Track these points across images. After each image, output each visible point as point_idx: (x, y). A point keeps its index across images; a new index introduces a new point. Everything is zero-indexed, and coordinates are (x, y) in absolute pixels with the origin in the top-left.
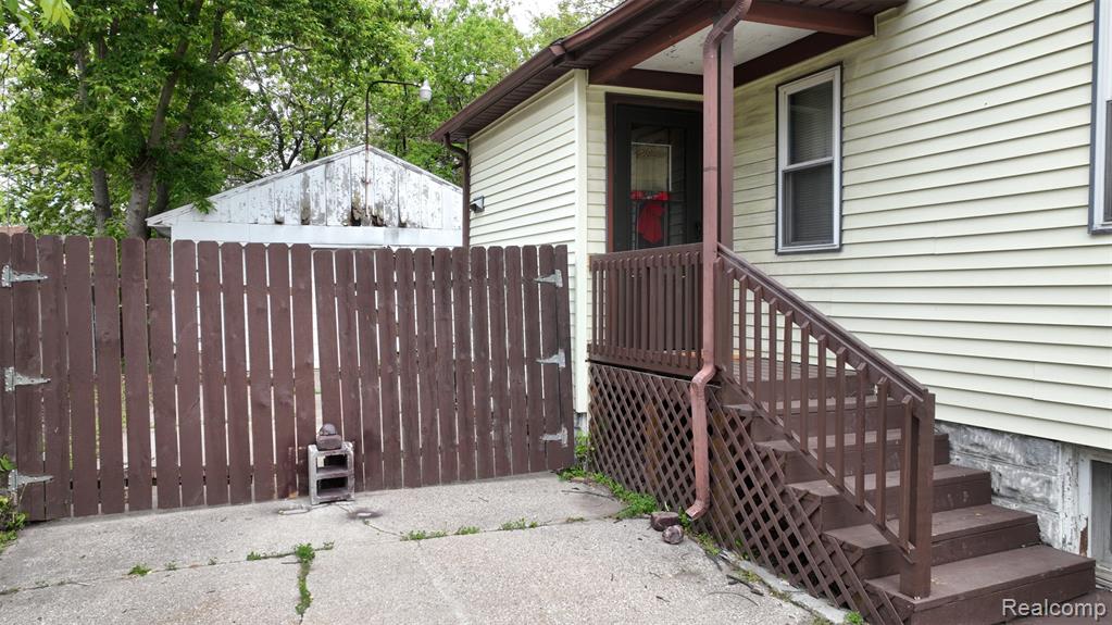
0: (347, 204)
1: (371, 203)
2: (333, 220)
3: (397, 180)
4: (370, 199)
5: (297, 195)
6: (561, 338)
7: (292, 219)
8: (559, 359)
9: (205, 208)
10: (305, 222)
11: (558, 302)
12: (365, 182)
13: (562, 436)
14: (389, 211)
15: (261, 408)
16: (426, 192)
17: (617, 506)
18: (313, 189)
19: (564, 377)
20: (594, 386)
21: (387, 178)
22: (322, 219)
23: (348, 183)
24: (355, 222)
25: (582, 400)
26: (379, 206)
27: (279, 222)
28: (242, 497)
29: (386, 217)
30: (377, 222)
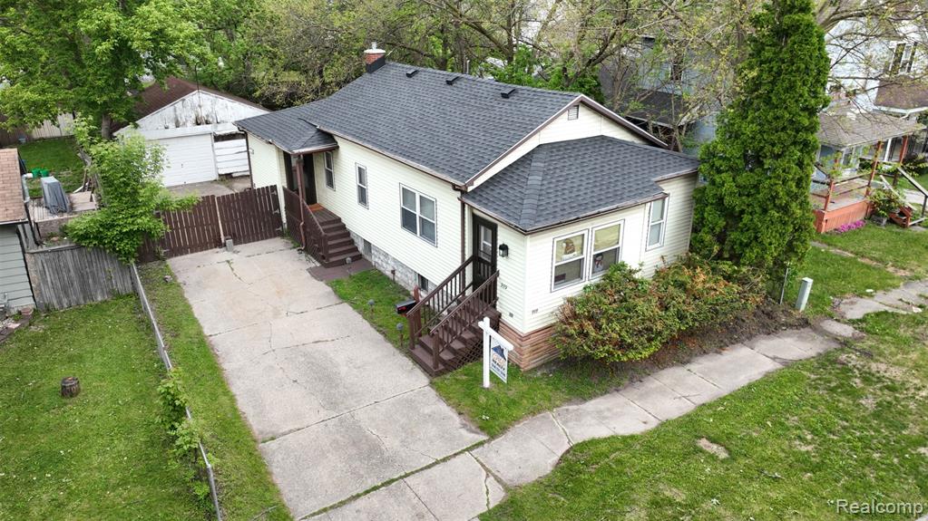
0: (194, 117)
1: (204, 115)
2: (189, 124)
3: (213, 104)
4: (203, 113)
5: (172, 116)
6: (278, 207)
7: (172, 125)
8: (278, 211)
9: (136, 126)
10: (177, 127)
11: (276, 198)
12: (200, 106)
13: (280, 229)
14: (212, 117)
15: (208, 231)
16: (227, 107)
17: (292, 245)
18: (178, 113)
19: (280, 215)
20: (287, 217)
21: (209, 103)
22: (184, 124)
23: (193, 108)
24: (198, 124)
25: (284, 220)
26: (207, 116)
27: (166, 128)
28: (207, 249)
29: (211, 120)
30: (207, 123)
